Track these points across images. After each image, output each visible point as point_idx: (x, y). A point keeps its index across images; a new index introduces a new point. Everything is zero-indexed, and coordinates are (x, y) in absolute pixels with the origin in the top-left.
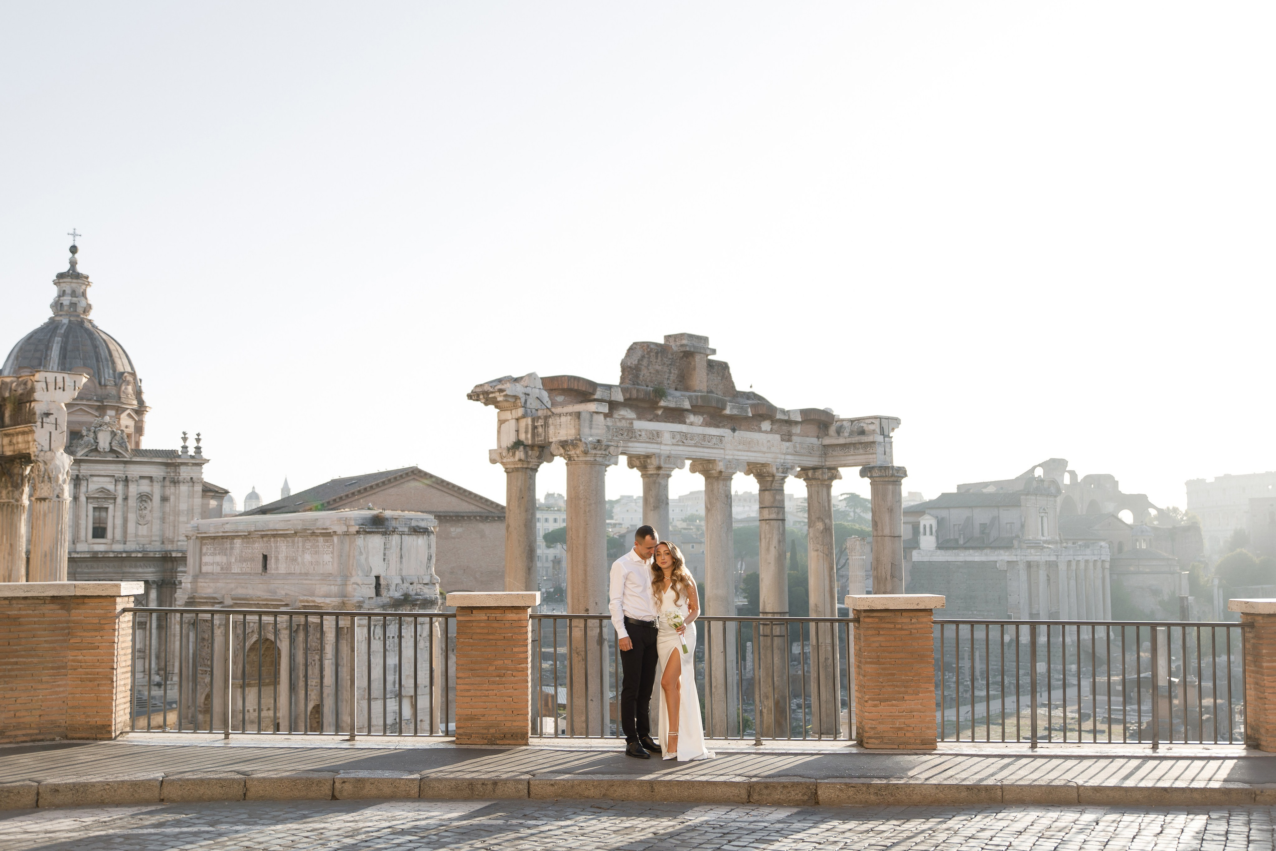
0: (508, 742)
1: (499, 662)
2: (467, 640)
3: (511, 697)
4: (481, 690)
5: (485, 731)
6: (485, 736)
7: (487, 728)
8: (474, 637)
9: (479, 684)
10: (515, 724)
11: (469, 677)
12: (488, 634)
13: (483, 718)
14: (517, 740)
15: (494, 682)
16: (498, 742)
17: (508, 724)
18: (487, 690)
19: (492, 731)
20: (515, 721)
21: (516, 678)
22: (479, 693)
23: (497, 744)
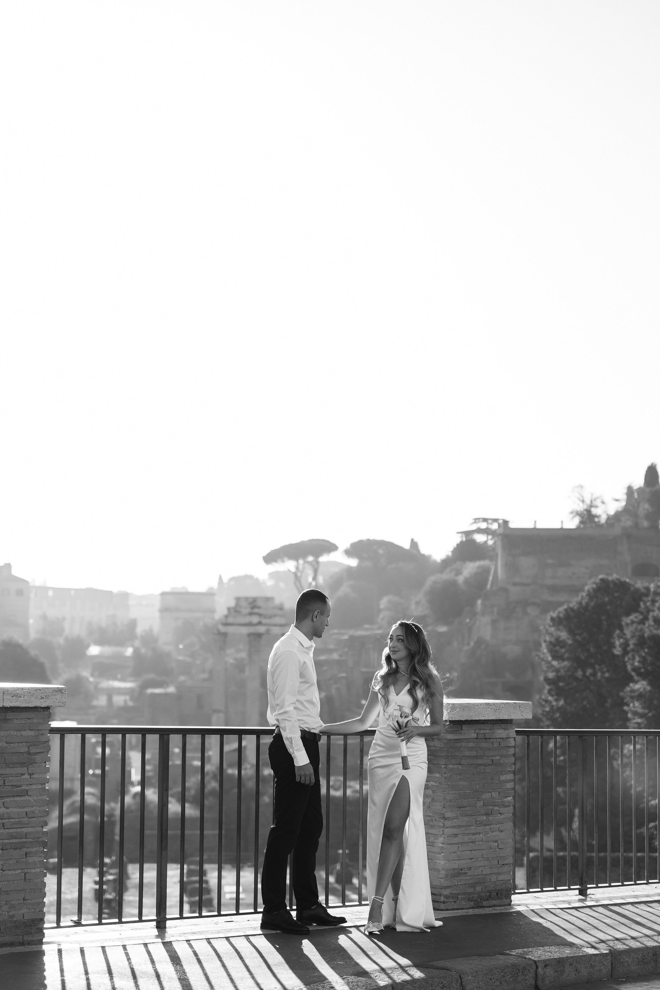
0: (494, 902)
1: (487, 796)
2: (456, 766)
3: (496, 841)
4: (468, 834)
5: (471, 890)
6: (471, 896)
7: (473, 885)
8: (463, 762)
9: (467, 826)
10: (501, 878)
11: (456, 818)
12: (476, 757)
13: (470, 873)
14: (502, 899)
15: (481, 824)
16: (484, 903)
17: (494, 878)
18: (474, 834)
19: (479, 889)
20: (499, 874)
21: (503, 816)
22: (466, 839)
23: (483, 907)
